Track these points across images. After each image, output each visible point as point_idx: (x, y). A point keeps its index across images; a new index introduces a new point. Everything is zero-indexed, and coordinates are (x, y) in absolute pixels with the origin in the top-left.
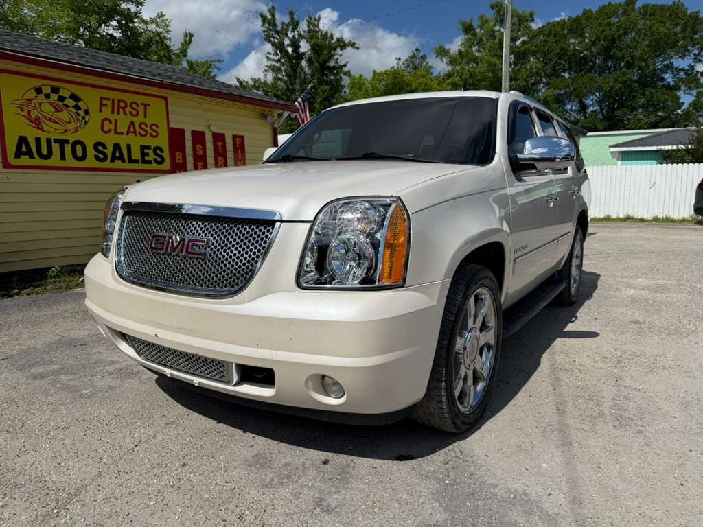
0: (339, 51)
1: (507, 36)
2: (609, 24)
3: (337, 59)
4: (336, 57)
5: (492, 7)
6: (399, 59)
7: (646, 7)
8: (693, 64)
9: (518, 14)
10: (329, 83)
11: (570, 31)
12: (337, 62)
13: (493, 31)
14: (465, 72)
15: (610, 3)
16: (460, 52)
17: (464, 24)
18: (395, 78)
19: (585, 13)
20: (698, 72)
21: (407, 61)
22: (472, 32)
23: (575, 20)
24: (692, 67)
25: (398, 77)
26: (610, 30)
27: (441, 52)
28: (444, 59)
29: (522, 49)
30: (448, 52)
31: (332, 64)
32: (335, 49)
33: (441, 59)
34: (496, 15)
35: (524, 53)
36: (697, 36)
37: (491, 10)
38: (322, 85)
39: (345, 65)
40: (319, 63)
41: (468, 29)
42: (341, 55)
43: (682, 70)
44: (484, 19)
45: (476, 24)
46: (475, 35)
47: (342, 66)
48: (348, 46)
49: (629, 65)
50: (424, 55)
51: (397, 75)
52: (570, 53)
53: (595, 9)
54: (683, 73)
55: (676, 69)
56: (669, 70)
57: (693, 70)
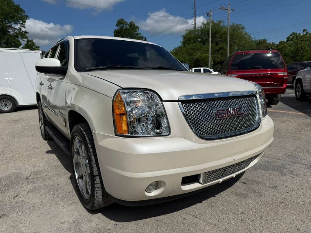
54: (17, 30)
55: (13, 28)
56: (10, 28)
57: (21, 30)
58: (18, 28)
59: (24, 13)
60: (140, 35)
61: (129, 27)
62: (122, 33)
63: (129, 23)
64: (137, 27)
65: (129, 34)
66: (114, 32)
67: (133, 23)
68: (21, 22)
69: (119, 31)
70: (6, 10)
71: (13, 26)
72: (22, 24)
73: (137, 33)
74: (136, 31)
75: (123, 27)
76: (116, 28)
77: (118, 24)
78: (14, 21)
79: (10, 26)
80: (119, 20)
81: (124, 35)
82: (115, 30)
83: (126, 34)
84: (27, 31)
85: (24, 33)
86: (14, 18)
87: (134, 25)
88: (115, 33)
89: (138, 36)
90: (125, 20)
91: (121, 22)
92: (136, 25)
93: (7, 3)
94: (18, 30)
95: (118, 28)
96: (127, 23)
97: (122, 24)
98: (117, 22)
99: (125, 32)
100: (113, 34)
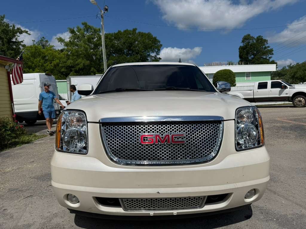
0: (18, 34)
1: (103, 37)
2: (129, 37)
3: (17, 38)
4: (16, 37)
5: (83, 24)
6: (34, 41)
7: (139, 33)
8: (156, 55)
9: (94, 29)
10: (13, 49)
11: (115, 38)
12: (16, 39)
13: (84, 34)
14: (73, 50)
15: (127, 29)
16: (70, 41)
17: (70, 29)
18: (36, 50)
19: (119, 32)
20: (158, 58)
21: (38, 42)
22: (74, 33)
23: (116, 34)
24: (156, 56)
25: (37, 49)
26: (130, 39)
27: (61, 40)
28: (62, 43)
29: (97, 43)
30: (64, 40)
31: (14, 40)
32: (16, 33)
33: (61, 43)
34: (85, 28)
35: (98, 44)
36: (156, 45)
37: (82, 25)
38: (9, 50)
39: (22, 42)
40: (7, 39)
41: (72, 32)
42: (19, 36)
43: (153, 57)
44: (79, 29)
45: (75, 30)
46: (76, 34)
47: (21, 42)
48: (24, 32)
49: (137, 53)
50: (47, 40)
51: (37, 48)
52: (116, 47)
53: (122, 31)
54: (153, 58)
55: (151, 56)
56: (149, 57)
57: (156, 57)
58: (154, 56)
59: (160, 43)
60: (268, 48)
61: (256, 41)
62: (247, 49)
63: (256, 38)
64: (266, 41)
65: (256, 49)
66: (239, 49)
67: (261, 37)
68: (157, 51)
69: (244, 47)
70: (147, 43)
71: (151, 55)
72: (157, 52)
73: (266, 46)
74: (264, 45)
75: (249, 43)
76: (242, 45)
77: (244, 40)
78: (152, 50)
79: (149, 55)
80: (245, 36)
81: (249, 50)
82: (241, 46)
83: (252, 49)
84: (161, 58)
85: (158, 59)
86: (151, 48)
87: (262, 39)
88: (241, 49)
89: (266, 49)
90: (251, 35)
91: (247, 38)
92: (264, 39)
93: (148, 37)
94: (155, 57)
95: (243, 44)
96: (254, 38)
97: (248, 39)
98: (243, 39)
99: (251, 47)
100: (238, 50)
